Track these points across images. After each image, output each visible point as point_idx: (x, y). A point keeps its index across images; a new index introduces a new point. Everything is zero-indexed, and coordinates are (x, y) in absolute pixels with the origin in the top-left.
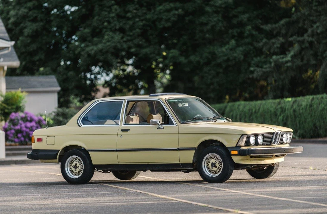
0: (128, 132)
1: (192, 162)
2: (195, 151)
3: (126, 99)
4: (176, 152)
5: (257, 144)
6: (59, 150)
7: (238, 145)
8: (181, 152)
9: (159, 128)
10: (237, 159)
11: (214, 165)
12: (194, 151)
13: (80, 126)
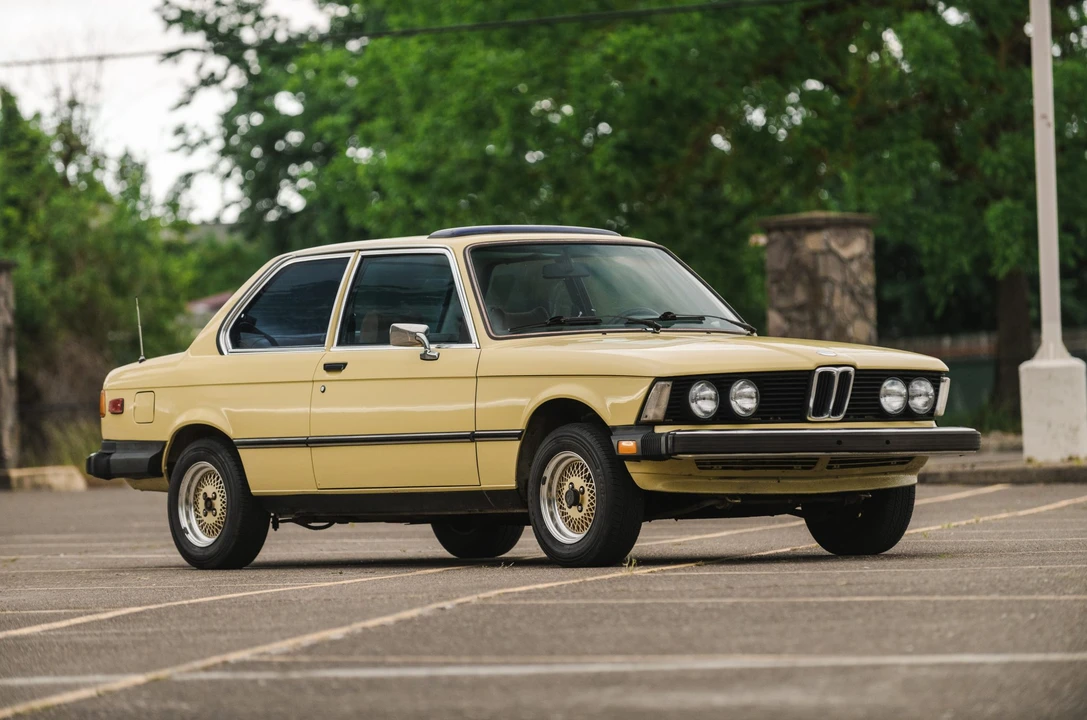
0: (344, 374)
1: (512, 485)
2: (519, 442)
3: (360, 250)
4: (469, 447)
5: (725, 414)
6: (165, 442)
7: (643, 419)
8: (482, 446)
9: (424, 357)
10: (642, 476)
11: (575, 498)
12: (517, 444)
13: (221, 353)
